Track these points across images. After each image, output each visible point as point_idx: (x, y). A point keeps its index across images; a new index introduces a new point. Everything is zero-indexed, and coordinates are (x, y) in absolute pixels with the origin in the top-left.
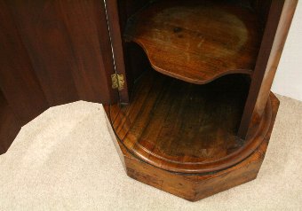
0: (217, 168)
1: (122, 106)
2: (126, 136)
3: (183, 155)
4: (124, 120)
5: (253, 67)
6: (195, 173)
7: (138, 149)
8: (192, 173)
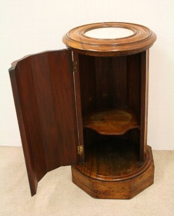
0: (137, 174)
1: (82, 164)
2: (90, 174)
3: (120, 174)
4: (86, 169)
5: (139, 124)
6: (129, 179)
7: (99, 177)
8: (127, 180)
